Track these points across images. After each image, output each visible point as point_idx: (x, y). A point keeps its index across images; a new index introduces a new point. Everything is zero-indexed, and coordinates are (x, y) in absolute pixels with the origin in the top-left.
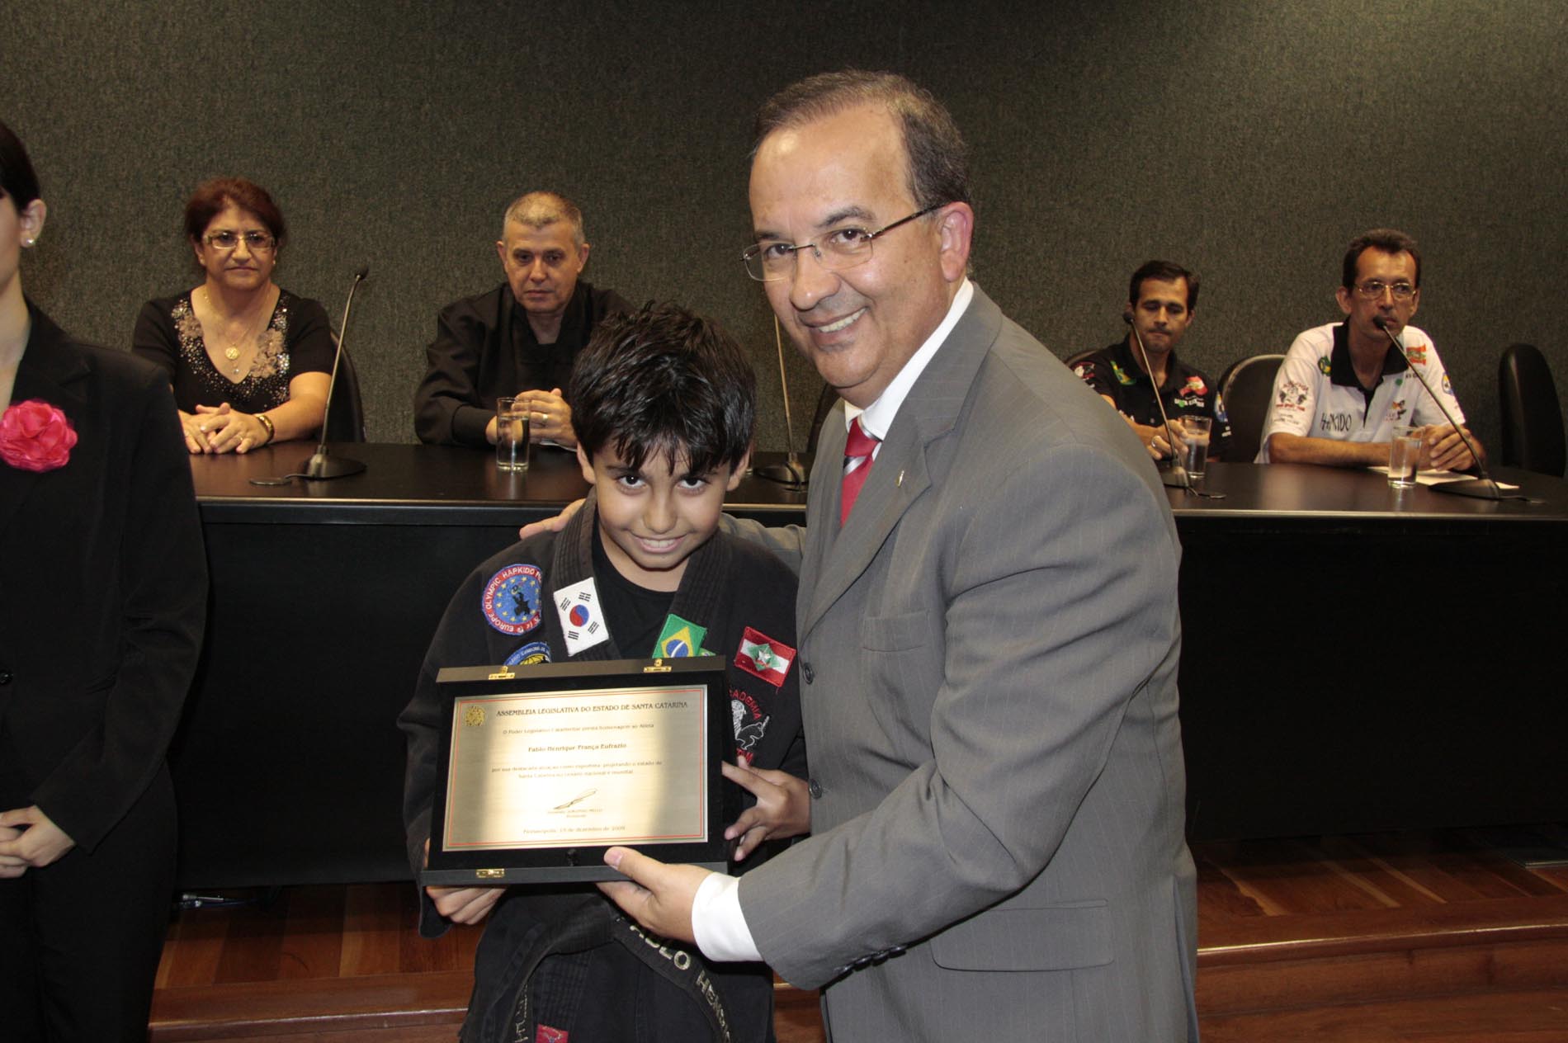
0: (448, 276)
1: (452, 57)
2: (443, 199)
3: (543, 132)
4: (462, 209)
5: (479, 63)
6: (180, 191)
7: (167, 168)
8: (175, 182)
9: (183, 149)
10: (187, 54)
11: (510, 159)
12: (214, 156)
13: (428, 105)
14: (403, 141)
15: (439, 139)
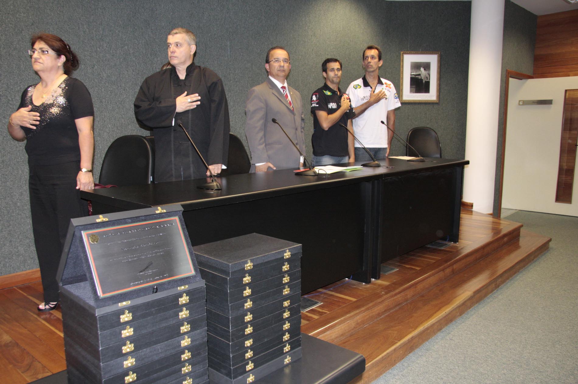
0: (107, 127)
1: (103, 50)
2: (103, 100)
3: (133, 76)
4: (109, 103)
5: (111, 52)
6: (9, 100)
7: (4, 91)
8: (7, 97)
9: (9, 84)
10: (8, 47)
11: (123, 85)
12: (21, 87)
13: (96, 67)
14: (89, 80)
15: (101, 79)
